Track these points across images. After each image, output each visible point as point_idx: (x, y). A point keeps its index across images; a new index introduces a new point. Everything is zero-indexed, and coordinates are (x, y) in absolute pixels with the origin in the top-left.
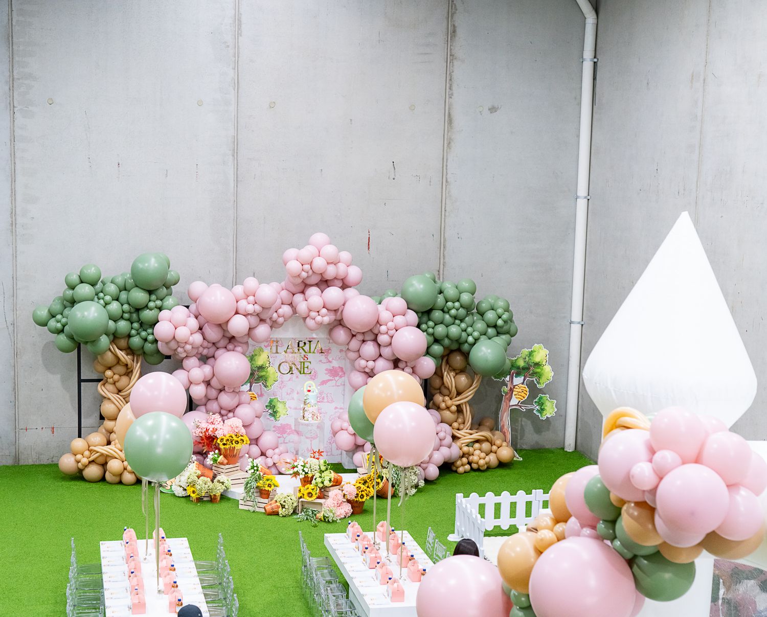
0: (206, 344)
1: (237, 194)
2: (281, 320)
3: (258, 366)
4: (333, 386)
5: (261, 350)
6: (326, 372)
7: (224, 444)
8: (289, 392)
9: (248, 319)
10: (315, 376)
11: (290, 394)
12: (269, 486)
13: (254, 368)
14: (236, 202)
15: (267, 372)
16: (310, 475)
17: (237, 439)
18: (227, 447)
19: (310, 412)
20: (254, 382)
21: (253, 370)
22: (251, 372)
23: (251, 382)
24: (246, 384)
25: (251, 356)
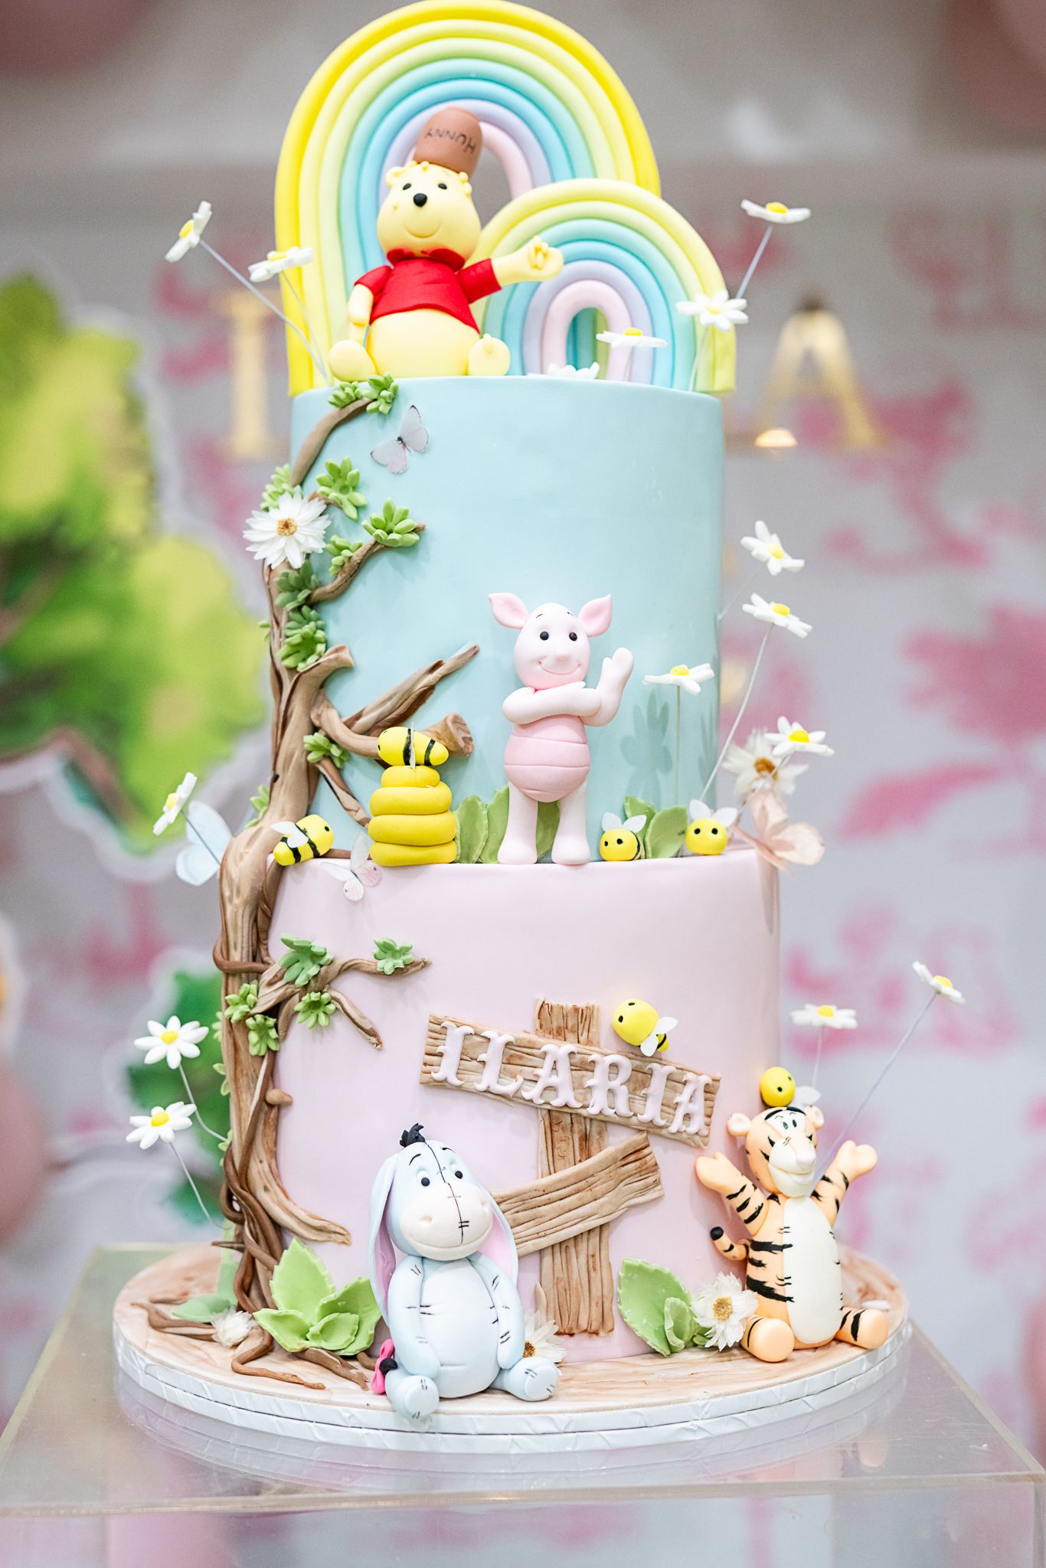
15: (119, 610)
19: (451, 1047)
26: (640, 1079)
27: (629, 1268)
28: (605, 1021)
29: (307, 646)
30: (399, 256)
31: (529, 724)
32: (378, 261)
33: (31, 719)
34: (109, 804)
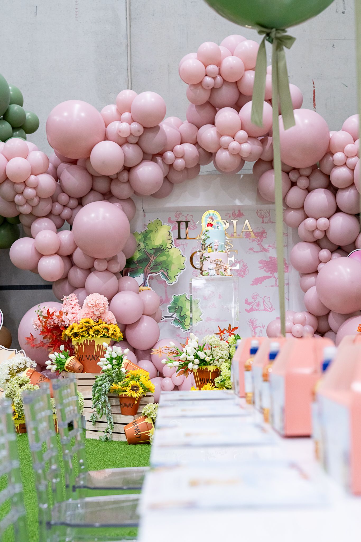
0: (63, 198)
1: (129, 36)
2: (180, 163)
3: (155, 248)
4: (272, 286)
5: (158, 224)
6: (261, 265)
7: (76, 335)
9: (123, 150)
10: (244, 272)
12: (135, 388)
13: (149, 251)
14: (129, 46)
15: (168, 256)
16: (211, 368)
17: (97, 327)
18: (82, 340)
19: (212, 261)
20: (150, 271)
21: (147, 253)
22: (145, 256)
23: (146, 271)
24: (138, 275)
25: (144, 233)
26: (221, 262)
27: (221, 272)
28: (219, 260)
29: (204, 243)
30: (208, 224)
31: (215, 246)
32: (207, 224)
33: (158, 268)
34: (166, 278)
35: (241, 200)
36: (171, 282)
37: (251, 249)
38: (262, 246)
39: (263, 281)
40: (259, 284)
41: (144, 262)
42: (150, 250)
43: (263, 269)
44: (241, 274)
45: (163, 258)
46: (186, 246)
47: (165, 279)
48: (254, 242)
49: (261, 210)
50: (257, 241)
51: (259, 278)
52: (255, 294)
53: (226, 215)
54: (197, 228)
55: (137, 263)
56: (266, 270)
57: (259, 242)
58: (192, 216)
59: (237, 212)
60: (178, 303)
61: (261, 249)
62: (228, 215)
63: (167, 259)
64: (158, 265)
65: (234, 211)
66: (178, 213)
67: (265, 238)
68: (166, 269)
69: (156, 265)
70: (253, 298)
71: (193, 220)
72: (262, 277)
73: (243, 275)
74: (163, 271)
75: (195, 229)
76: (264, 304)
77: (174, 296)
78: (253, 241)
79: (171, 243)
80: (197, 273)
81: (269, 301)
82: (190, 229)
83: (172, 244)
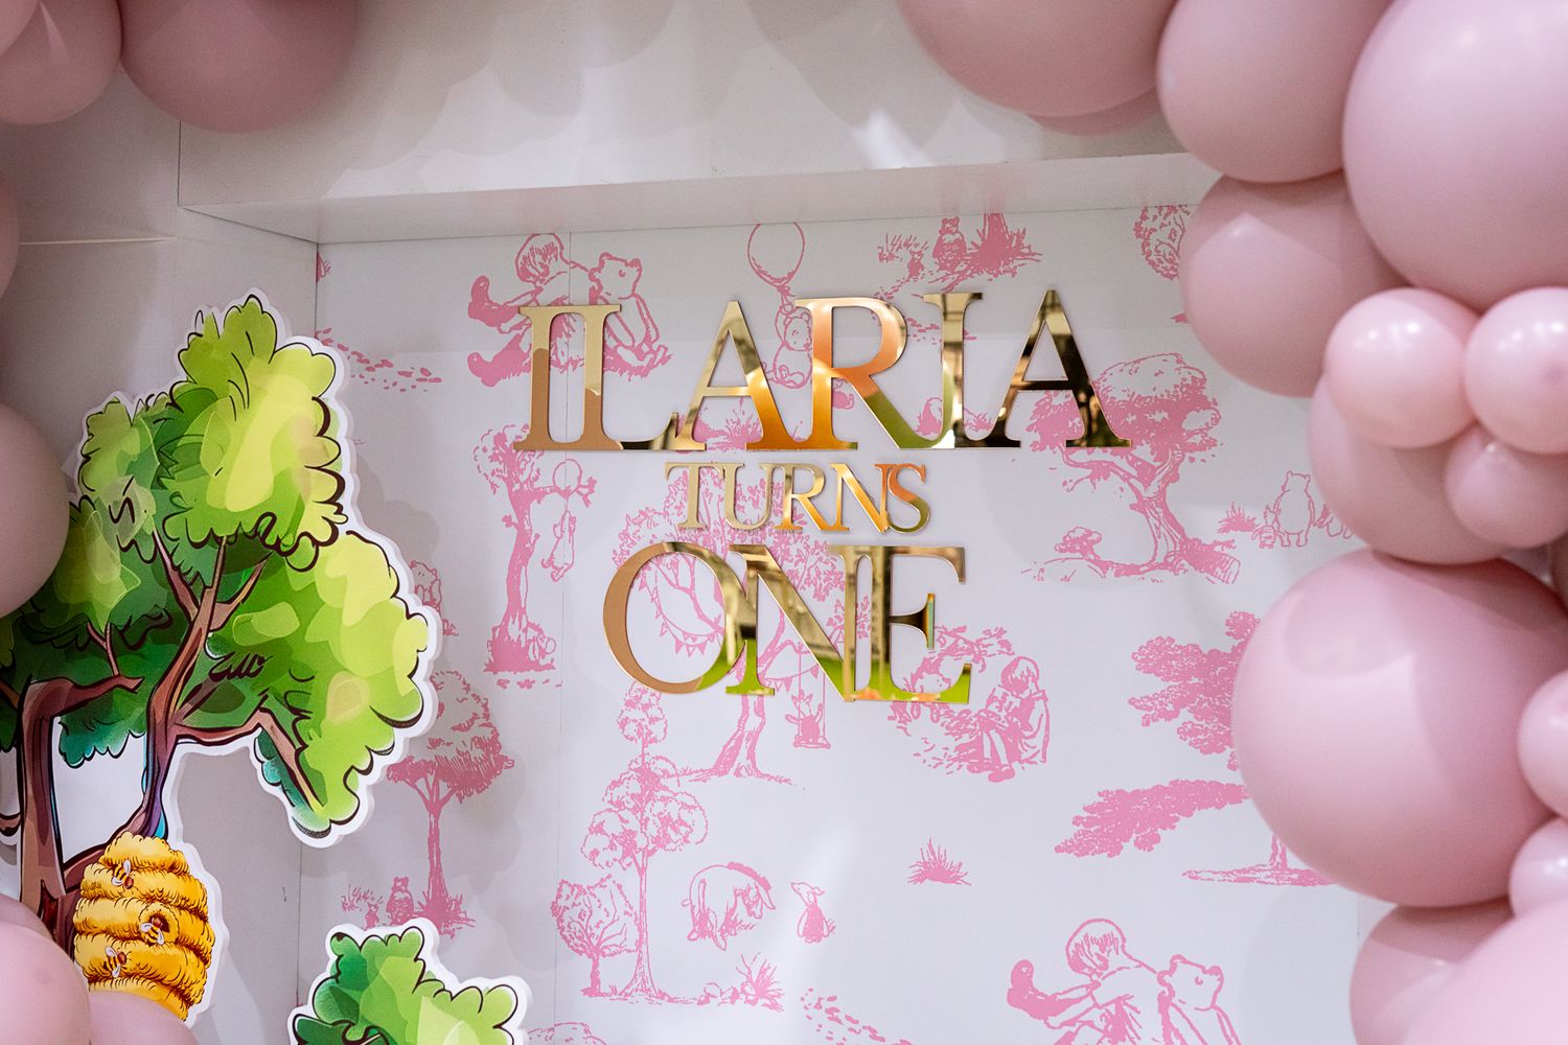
3: (225, 531)
4: (1243, 876)
5: (254, 339)
6: (1154, 685)
8: (718, 904)
10: (1014, 737)
11: (731, 925)
13: (186, 558)
15: (308, 604)
20: (186, 722)
21: (174, 575)
22: (162, 597)
23: (160, 716)
24: (115, 740)
25: (162, 409)
33: (238, 700)
34: (289, 782)
35: (915, 130)
36: (319, 815)
37: (1080, 545)
38: (1171, 520)
39: (1170, 824)
40: (1129, 846)
41: (157, 641)
42: (197, 546)
43: (1169, 716)
44: (987, 754)
45: (271, 623)
46: (587, 502)
47: (277, 792)
48: (1101, 483)
49: (1172, 209)
50: (1127, 478)
51: (1137, 794)
52: (1097, 931)
53: (891, 257)
54: (665, 360)
55: (107, 645)
56: (1193, 732)
57: (1147, 484)
58: (636, 263)
59: (971, 231)
60: (363, 1000)
61: (1165, 547)
62: (905, 256)
63: (303, 630)
64: (239, 673)
65: (955, 222)
66: (540, 243)
67: (1202, 448)
68: (294, 710)
69: (227, 674)
70: (1076, 965)
71: (641, 301)
72: (1158, 791)
73: (1004, 761)
74: (266, 720)
75: (652, 366)
76: (1166, 1022)
77: (340, 936)
78: (1092, 477)
79: (332, 501)
80: (653, 720)
81: (1213, 1006)
82: (623, 367)
83: (339, 511)
